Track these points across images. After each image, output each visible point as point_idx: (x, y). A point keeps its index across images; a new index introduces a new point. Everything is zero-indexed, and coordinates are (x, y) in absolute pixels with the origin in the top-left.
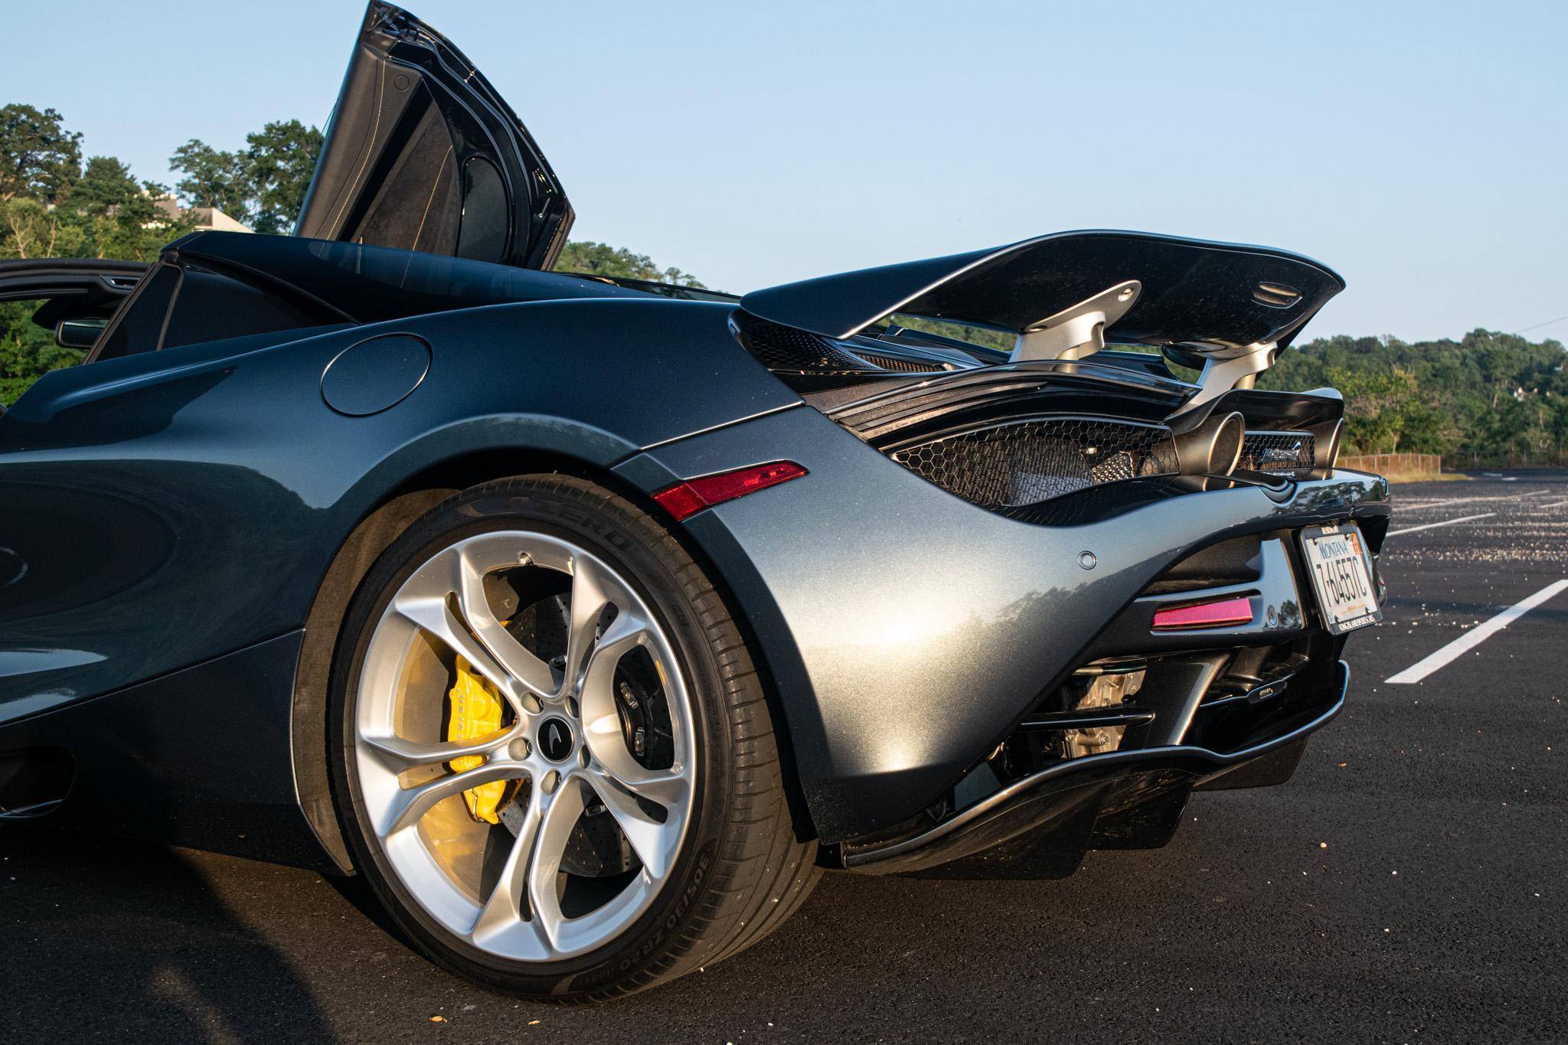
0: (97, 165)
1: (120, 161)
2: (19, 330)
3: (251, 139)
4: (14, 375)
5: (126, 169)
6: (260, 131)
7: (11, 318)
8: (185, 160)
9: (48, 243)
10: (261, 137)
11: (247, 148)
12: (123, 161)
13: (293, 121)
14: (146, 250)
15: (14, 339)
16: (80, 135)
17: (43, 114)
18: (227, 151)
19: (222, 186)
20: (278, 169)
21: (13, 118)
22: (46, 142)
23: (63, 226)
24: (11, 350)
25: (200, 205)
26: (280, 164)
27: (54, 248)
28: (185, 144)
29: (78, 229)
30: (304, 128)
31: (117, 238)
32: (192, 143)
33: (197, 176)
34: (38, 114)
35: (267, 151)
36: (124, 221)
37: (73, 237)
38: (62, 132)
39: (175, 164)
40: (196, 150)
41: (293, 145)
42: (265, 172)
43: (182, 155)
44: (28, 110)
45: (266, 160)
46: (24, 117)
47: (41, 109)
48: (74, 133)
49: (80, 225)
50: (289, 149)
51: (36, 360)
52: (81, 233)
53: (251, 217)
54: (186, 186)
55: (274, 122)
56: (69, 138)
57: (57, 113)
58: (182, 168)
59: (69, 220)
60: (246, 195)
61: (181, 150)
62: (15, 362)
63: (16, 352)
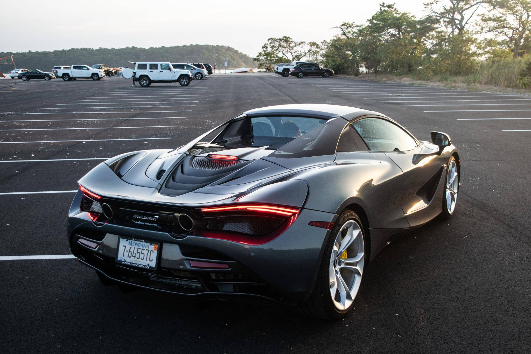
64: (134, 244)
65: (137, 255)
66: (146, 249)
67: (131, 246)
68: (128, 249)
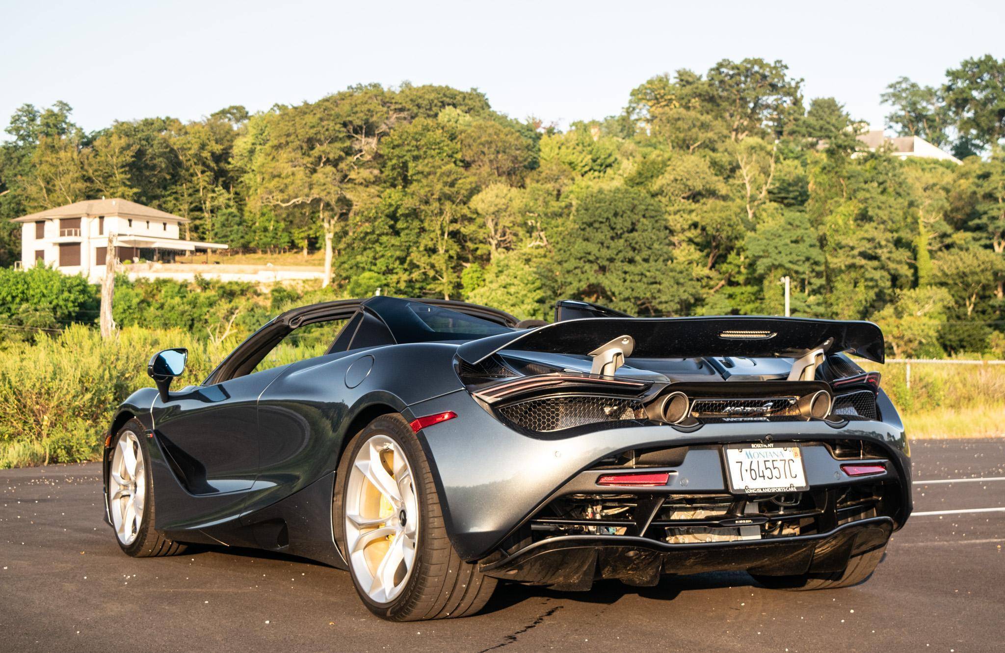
0: (817, 104)
1: (837, 100)
2: (742, 248)
3: (949, 73)
4: (737, 284)
5: (842, 107)
6: (957, 67)
7: (736, 238)
8: (894, 95)
9: (769, 175)
10: (958, 71)
11: (947, 81)
12: (839, 101)
13: (986, 56)
14: (849, 178)
15: (738, 254)
16: (802, 80)
17: (773, 65)
18: (930, 86)
19: (925, 116)
20: (974, 99)
21: (747, 70)
22: (774, 87)
23: (785, 159)
24: (736, 262)
25: (906, 134)
26: (975, 94)
27: (774, 179)
28: (893, 81)
29: (796, 162)
30: (996, 61)
31: (824, 168)
32: (900, 80)
33: (904, 108)
34: (768, 65)
35: (963, 83)
36: (831, 152)
37: (792, 169)
38: (787, 79)
39: (885, 99)
40: (904, 86)
41: (986, 77)
42: (961, 103)
43: (891, 90)
44: (759, 62)
45: (962, 91)
46: (756, 68)
47: (770, 60)
48: (798, 79)
49: (797, 158)
50: (982, 80)
51: (755, 271)
52: (799, 166)
53: (951, 143)
54: (894, 118)
55: (968, 58)
56: (793, 84)
57: (784, 63)
58: (890, 102)
59: (791, 155)
60: (945, 123)
61: (891, 86)
62: (739, 272)
63: (739, 263)
64: (756, 455)
65: (767, 473)
66: (778, 459)
67: (751, 460)
68: (746, 466)
